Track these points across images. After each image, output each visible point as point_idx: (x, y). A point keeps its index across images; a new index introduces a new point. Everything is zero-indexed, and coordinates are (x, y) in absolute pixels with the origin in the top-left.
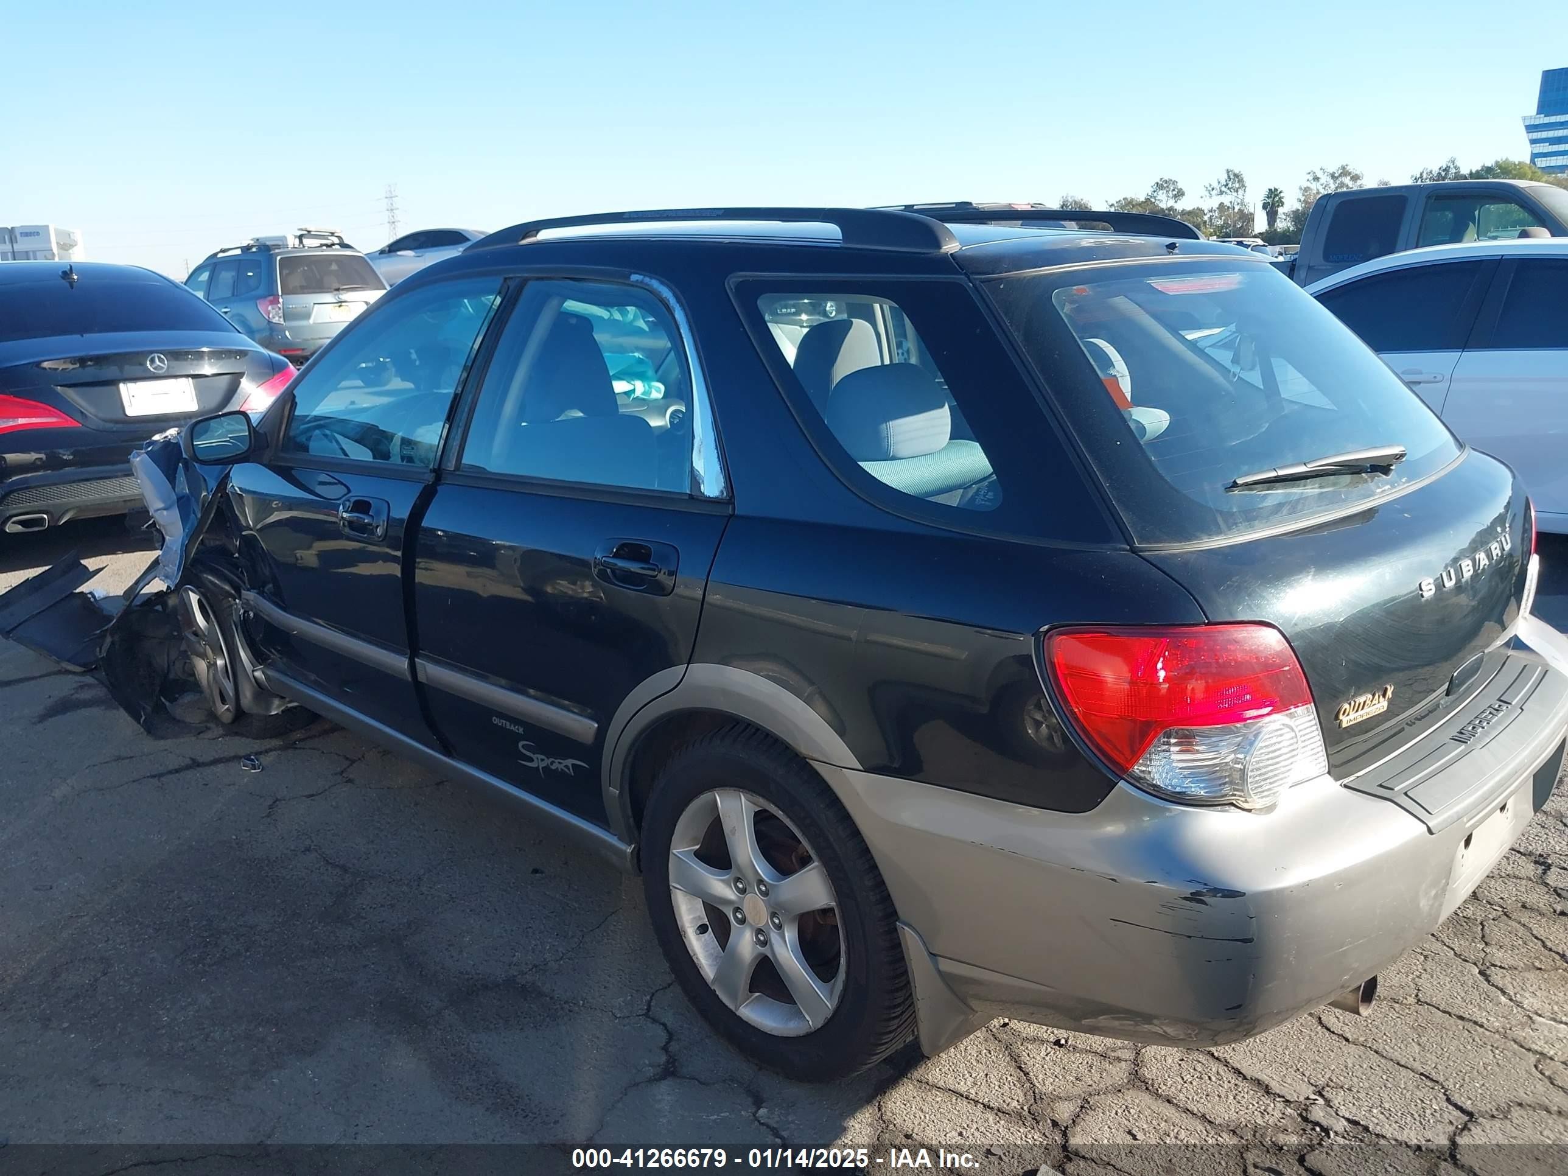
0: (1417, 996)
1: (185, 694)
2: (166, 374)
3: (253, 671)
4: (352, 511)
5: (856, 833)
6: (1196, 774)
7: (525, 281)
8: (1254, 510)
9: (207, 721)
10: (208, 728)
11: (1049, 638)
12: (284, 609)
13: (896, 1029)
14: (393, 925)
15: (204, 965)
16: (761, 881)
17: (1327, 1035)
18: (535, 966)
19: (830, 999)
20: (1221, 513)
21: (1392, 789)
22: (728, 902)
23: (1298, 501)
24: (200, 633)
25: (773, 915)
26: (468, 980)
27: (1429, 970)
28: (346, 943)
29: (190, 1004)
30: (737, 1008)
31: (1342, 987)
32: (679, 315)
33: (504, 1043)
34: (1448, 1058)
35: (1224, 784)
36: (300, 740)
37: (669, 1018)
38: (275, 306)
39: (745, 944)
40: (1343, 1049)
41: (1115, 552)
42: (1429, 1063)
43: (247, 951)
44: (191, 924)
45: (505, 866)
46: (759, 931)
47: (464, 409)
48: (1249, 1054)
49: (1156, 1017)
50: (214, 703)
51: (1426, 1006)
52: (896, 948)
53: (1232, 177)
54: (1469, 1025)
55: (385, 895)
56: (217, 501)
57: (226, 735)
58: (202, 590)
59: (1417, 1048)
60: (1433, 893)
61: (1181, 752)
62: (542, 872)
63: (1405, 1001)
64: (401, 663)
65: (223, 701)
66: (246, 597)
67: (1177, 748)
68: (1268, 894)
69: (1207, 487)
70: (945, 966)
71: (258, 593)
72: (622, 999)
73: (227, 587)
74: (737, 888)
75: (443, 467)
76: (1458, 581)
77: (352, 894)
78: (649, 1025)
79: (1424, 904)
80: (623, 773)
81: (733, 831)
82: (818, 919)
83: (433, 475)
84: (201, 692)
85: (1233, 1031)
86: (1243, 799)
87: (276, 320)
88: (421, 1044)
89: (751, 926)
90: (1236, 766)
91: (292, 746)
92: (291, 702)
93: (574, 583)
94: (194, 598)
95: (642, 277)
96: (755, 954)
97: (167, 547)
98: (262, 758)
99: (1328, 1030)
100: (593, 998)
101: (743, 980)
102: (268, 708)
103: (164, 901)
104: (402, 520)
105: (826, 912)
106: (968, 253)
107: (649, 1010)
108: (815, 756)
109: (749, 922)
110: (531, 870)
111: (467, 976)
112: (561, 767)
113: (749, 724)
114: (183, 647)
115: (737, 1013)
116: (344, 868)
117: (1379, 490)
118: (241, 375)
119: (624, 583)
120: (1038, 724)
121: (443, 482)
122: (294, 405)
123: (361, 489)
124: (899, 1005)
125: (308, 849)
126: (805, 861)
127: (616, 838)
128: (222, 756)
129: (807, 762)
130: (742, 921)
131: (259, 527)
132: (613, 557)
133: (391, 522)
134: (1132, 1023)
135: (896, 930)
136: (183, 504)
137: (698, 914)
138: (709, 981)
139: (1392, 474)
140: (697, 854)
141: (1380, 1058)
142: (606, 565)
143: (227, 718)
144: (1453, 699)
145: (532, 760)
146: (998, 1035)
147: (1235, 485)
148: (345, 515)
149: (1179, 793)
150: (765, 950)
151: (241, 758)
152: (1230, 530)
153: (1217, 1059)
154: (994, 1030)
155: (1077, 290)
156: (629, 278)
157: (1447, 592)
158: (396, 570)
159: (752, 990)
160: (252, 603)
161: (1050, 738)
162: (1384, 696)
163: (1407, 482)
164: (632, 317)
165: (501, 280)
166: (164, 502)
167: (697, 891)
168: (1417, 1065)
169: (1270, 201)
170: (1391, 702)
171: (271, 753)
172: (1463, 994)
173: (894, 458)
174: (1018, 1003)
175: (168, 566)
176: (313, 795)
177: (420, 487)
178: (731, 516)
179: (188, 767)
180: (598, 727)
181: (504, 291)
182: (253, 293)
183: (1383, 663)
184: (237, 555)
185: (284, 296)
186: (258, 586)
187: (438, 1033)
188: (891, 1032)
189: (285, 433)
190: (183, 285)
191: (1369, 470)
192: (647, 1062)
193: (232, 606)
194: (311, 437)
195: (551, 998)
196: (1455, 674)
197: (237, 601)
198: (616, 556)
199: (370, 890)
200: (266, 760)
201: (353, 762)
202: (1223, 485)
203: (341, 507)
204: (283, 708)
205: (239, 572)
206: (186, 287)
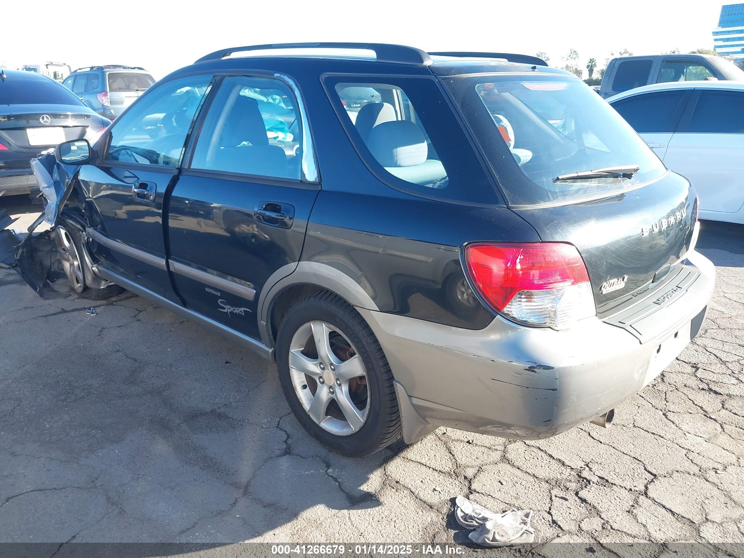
0: (634, 424)
1: (59, 279)
2: (50, 125)
3: (92, 267)
4: (139, 188)
5: (376, 341)
6: (533, 312)
7: (223, 77)
8: (566, 191)
9: (70, 292)
10: (70, 295)
11: (467, 249)
12: (107, 236)
13: (392, 432)
14: (158, 385)
15: (67, 402)
16: (332, 364)
17: (592, 440)
18: (226, 405)
19: (362, 417)
20: (551, 192)
21: (625, 324)
22: (316, 374)
23: (587, 188)
24: (66, 249)
25: (337, 379)
26: (193, 410)
27: (640, 413)
28: (135, 393)
29: (60, 420)
30: (320, 423)
31: (597, 414)
32: (297, 93)
33: (209, 439)
34: (646, 451)
35: (546, 317)
36: (115, 301)
37: (288, 429)
38: (106, 97)
39: (324, 393)
40: (599, 446)
41: (500, 209)
42: (638, 453)
43: (87, 396)
44: (61, 384)
45: (212, 360)
46: (331, 387)
47: (193, 139)
48: (556, 448)
49: (512, 426)
50: (73, 284)
51: (638, 428)
52: (393, 394)
53: (573, 52)
54: (657, 437)
55: (154, 372)
56: (73, 184)
57: (79, 298)
58: (68, 228)
59: (632, 447)
60: (641, 371)
61: (527, 301)
62: (230, 363)
63: (628, 426)
64: (162, 262)
65: (78, 282)
66: (88, 231)
67: (525, 300)
68: (564, 369)
69: (544, 179)
70: (415, 401)
71: (94, 229)
72: (266, 420)
73: (79, 227)
74: (321, 367)
75: (183, 167)
76: (660, 229)
77: (138, 371)
78: (279, 431)
79: (636, 377)
80: (267, 314)
81: (319, 341)
82: (358, 381)
83: (178, 170)
84: (67, 278)
85: (547, 432)
86: (555, 325)
87: (106, 104)
88: (170, 439)
89: (327, 385)
90: (552, 309)
91: (112, 304)
92: (111, 282)
93: (248, 226)
94: (63, 232)
95: (280, 75)
96: (329, 397)
97: (49, 206)
98: (96, 309)
99: (593, 438)
100: (253, 419)
101: (323, 410)
102: (99, 285)
103: (48, 373)
104: (162, 193)
105: (361, 378)
106: (436, 66)
107: (278, 425)
108: (358, 305)
109: (326, 383)
110: (225, 362)
111: (192, 409)
112: (238, 312)
113: (328, 291)
114: (58, 257)
115: (320, 425)
116: (135, 360)
117: (626, 186)
118: (87, 127)
119: (269, 223)
120: (463, 293)
121: (182, 174)
122: (111, 137)
123: (144, 177)
124: (394, 420)
125: (118, 351)
126: (352, 355)
127: (264, 345)
128: (77, 308)
129: (355, 309)
130: (323, 383)
131: (94, 197)
132: (263, 210)
133: (157, 195)
134: (502, 429)
135: (393, 385)
136: (57, 185)
137: (302, 380)
138: (307, 412)
139: (632, 178)
140: (302, 352)
141: (615, 450)
142: (260, 214)
143: (80, 290)
144: (656, 285)
145: (224, 308)
146: (441, 438)
147: (558, 179)
148: (136, 190)
149: (524, 321)
150: (333, 396)
151: (86, 309)
152: (554, 199)
153: (542, 450)
154: (439, 436)
155: (487, 85)
156: (273, 75)
157: (655, 234)
158: (160, 220)
159: (327, 415)
160: (91, 234)
161: (468, 300)
162: (623, 280)
163: (640, 183)
164: (278, 102)
165: (212, 76)
166: (47, 184)
167: (302, 369)
168: (632, 454)
169: (590, 64)
170: (626, 283)
171: (101, 307)
172: (655, 423)
173: (400, 166)
174: (451, 419)
175: (49, 215)
176: (121, 326)
177: (172, 176)
178: (320, 191)
179: (60, 313)
180: (256, 293)
181: (213, 82)
182: (95, 90)
183: (623, 265)
184: (83, 211)
185: (111, 93)
186: (93, 225)
187: (178, 434)
188: (390, 433)
189: (106, 152)
190: (61, 84)
191: (622, 176)
192: (277, 448)
193: (81, 236)
194: (119, 154)
195: (233, 419)
196: (657, 273)
197: (84, 233)
198: (265, 209)
199: (147, 370)
200: (98, 310)
201: (141, 311)
202: (552, 179)
203: (134, 186)
204: (106, 285)
205: (84, 220)
206: (62, 85)
